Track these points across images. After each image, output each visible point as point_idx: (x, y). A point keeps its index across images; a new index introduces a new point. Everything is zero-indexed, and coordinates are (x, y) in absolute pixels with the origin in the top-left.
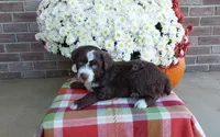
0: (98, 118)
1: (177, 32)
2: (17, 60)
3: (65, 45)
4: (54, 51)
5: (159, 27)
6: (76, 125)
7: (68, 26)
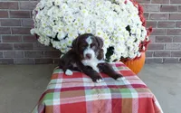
0: (86, 96)
1: (141, 33)
2: (11, 49)
3: (56, 39)
4: (47, 43)
5: (128, 28)
6: (70, 102)
7: (60, 25)
